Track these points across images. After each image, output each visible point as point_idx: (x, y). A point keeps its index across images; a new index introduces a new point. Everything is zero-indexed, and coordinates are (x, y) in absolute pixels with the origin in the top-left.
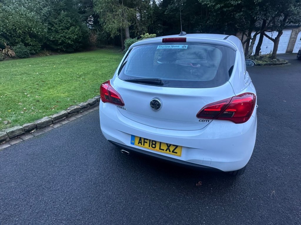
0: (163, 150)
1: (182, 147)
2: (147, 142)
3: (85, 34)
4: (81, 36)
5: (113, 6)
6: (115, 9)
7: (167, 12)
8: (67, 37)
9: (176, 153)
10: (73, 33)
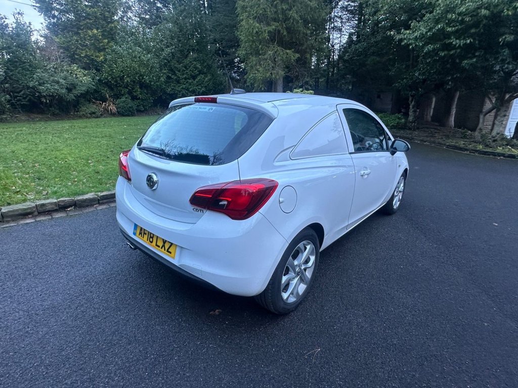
0: (159, 247)
1: (176, 245)
2: (146, 234)
3: (219, 86)
4: (211, 90)
5: (261, 46)
6: (262, 50)
7: (349, 56)
8: (190, 90)
9: (170, 253)
10: (200, 84)
